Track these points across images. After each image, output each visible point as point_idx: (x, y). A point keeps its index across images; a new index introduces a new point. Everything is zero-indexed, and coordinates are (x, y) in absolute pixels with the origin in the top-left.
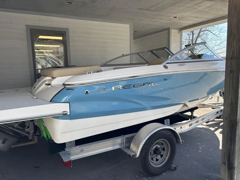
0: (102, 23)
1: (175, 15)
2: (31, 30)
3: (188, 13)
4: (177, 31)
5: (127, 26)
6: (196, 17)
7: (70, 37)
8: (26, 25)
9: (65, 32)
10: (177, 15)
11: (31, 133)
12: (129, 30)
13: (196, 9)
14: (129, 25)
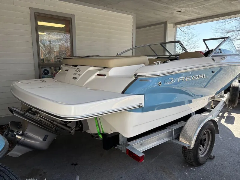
0: (107, 12)
1: (179, 10)
2: (35, 13)
3: (193, 8)
4: (172, 25)
5: (130, 17)
6: (197, 13)
7: (76, 24)
8: (30, 8)
9: (71, 18)
10: (182, 10)
11: (73, 129)
12: (132, 21)
13: (203, 5)
14: (132, 16)
